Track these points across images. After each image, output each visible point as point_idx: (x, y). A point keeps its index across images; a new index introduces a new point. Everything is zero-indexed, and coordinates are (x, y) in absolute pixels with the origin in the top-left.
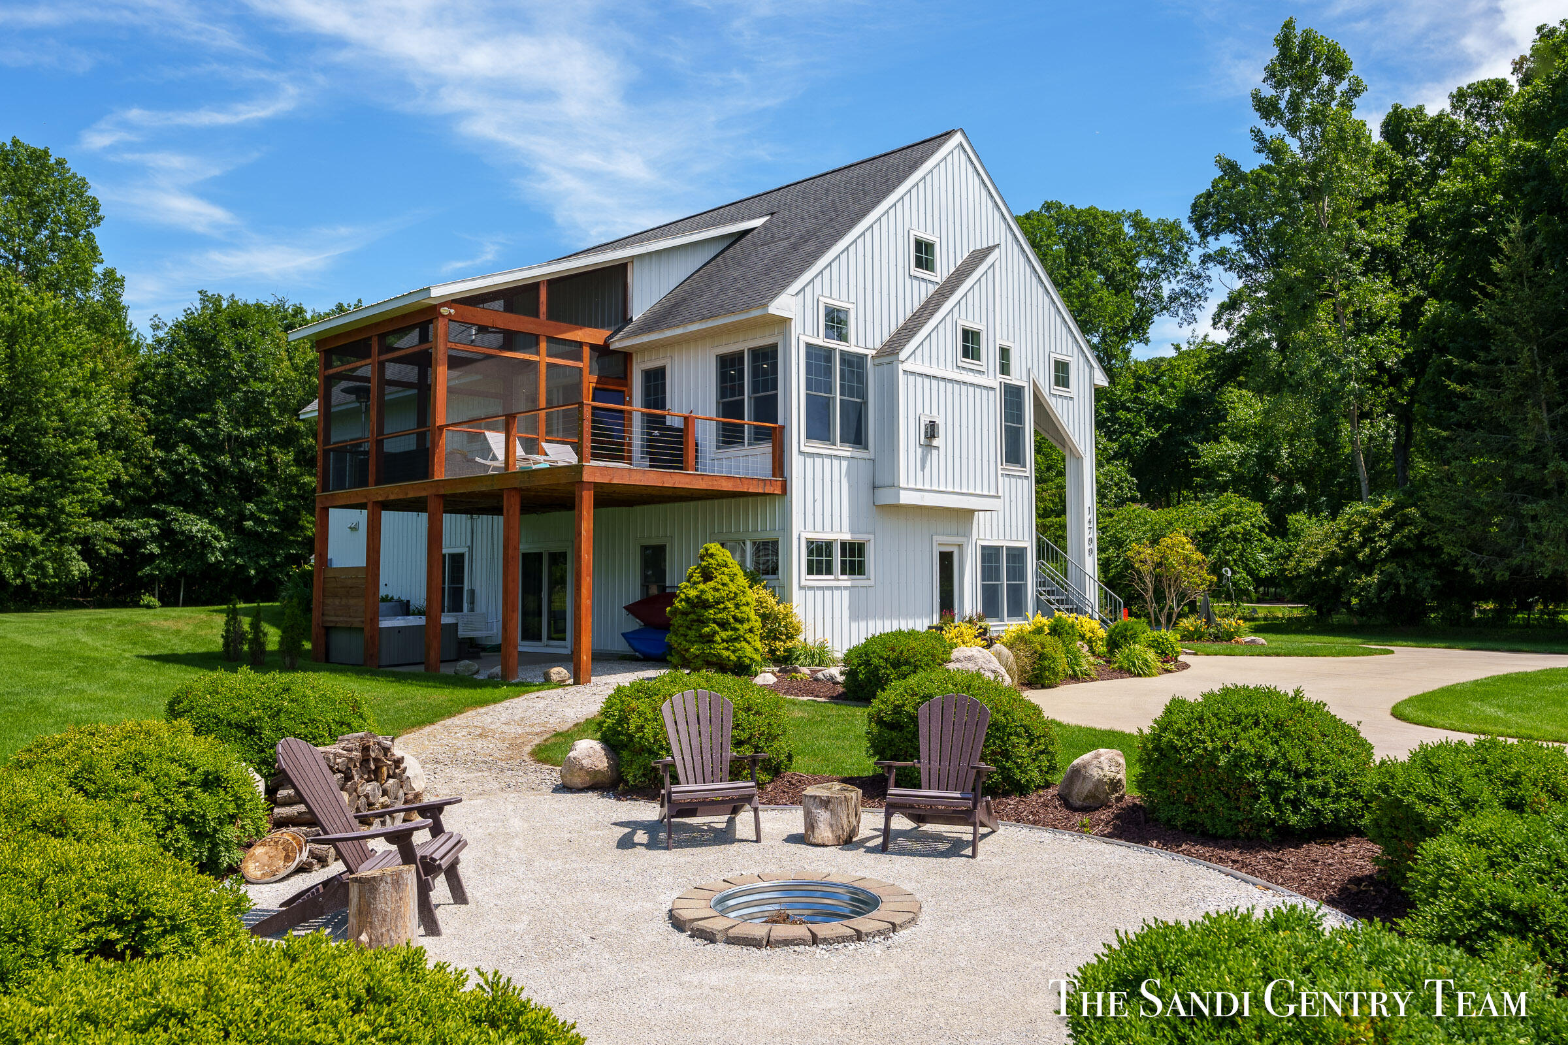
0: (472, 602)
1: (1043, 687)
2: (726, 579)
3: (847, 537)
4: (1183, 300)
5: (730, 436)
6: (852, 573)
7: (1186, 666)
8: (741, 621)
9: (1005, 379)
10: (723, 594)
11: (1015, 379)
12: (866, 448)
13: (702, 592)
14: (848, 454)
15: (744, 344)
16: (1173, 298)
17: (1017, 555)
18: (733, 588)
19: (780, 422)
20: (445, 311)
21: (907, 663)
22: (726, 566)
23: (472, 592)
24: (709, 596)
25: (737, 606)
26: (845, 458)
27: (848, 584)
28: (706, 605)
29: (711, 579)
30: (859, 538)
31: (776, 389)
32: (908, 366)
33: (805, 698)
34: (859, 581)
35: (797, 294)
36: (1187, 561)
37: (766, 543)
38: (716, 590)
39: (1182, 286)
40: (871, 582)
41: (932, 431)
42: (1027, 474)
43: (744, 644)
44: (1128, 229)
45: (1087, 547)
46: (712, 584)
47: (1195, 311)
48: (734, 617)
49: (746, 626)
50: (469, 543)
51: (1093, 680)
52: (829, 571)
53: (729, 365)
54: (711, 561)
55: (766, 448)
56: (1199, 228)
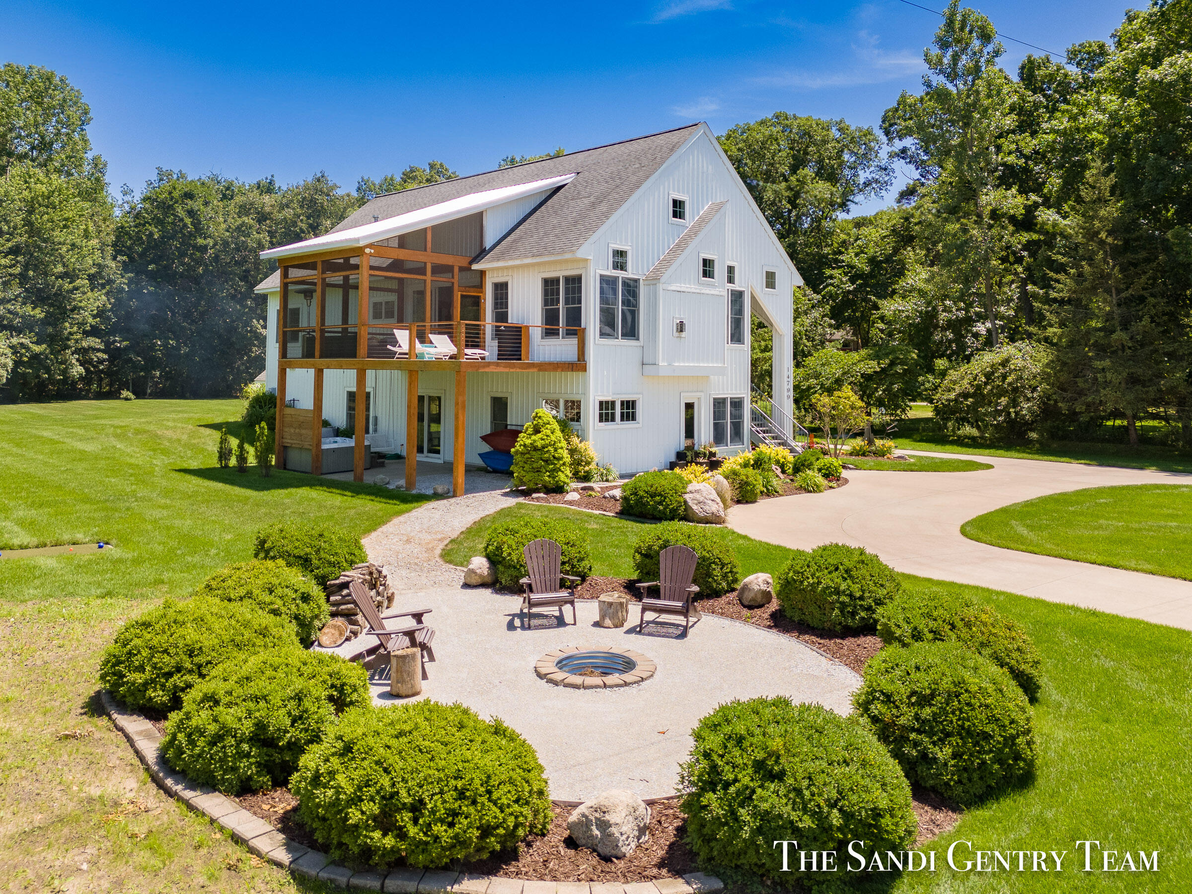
0: (376, 424)
1: (747, 502)
2: (549, 432)
3: (625, 397)
4: (874, 185)
5: (550, 332)
6: (628, 420)
7: (846, 481)
8: (559, 459)
9: (731, 286)
10: (547, 442)
11: (738, 286)
12: (638, 339)
13: (535, 441)
14: (626, 344)
15: (560, 273)
16: (867, 184)
17: (737, 404)
18: (553, 438)
19: (583, 326)
20: (367, 251)
21: (660, 495)
22: (548, 424)
23: (376, 418)
24: (539, 444)
25: (556, 450)
26: (625, 347)
27: (625, 427)
28: (536, 449)
29: (540, 432)
30: (632, 397)
31: (580, 303)
32: (665, 287)
33: (597, 512)
34: (632, 424)
35: (594, 242)
36: (852, 407)
37: (573, 402)
38: (542, 439)
39: (874, 175)
40: (641, 425)
41: (681, 327)
42: (746, 349)
43: (560, 473)
44: (834, 133)
45: (785, 395)
46: (539, 435)
47: (883, 193)
48: (554, 457)
49: (561, 462)
50: (374, 385)
51: (781, 495)
52: (613, 420)
53: (550, 285)
54: (540, 421)
55: (573, 342)
56: (887, 133)
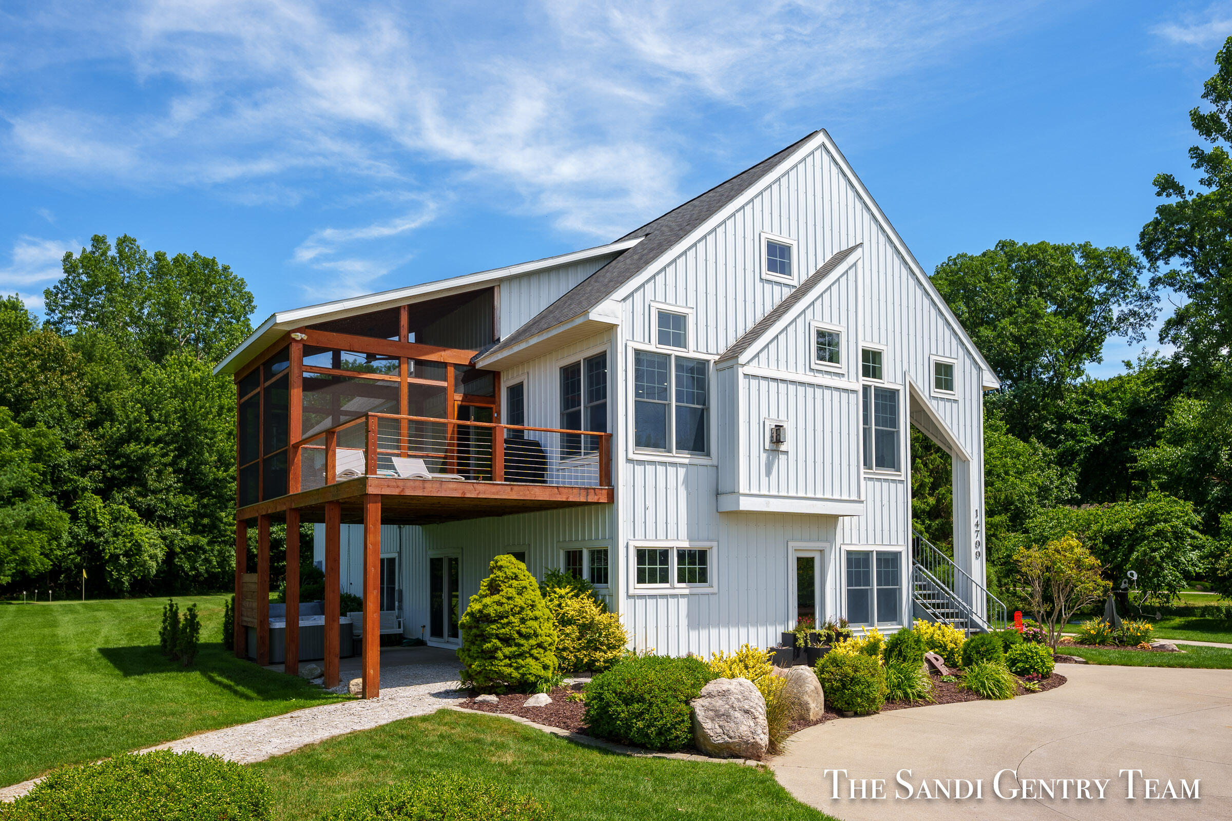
0: (400, 601)
1: (856, 715)
2: (512, 592)
3: (685, 544)
4: (1132, 320)
5: (571, 446)
6: (692, 580)
7: (1062, 680)
8: (527, 637)
9: (872, 382)
10: (507, 607)
11: (888, 381)
12: (708, 455)
13: (485, 606)
14: (686, 461)
15: (579, 355)
16: (1122, 319)
17: (889, 561)
18: (519, 601)
19: (609, 431)
20: (297, 336)
22: (516, 578)
23: (401, 592)
24: (491, 611)
25: (523, 621)
26: (682, 465)
27: (687, 591)
28: (488, 619)
29: (498, 591)
30: (699, 545)
31: (605, 397)
32: (750, 370)
34: (699, 588)
35: (624, 300)
36: (1079, 564)
37: (599, 552)
38: (500, 604)
39: (1131, 307)
40: (715, 589)
41: (777, 437)
42: (902, 478)
43: (530, 660)
44: (1078, 259)
45: (974, 551)
46: (496, 597)
47: (1144, 329)
48: (519, 633)
49: (533, 642)
50: (398, 550)
51: (928, 703)
52: (664, 579)
53: (569, 375)
54: (499, 573)
55: (595, 458)
